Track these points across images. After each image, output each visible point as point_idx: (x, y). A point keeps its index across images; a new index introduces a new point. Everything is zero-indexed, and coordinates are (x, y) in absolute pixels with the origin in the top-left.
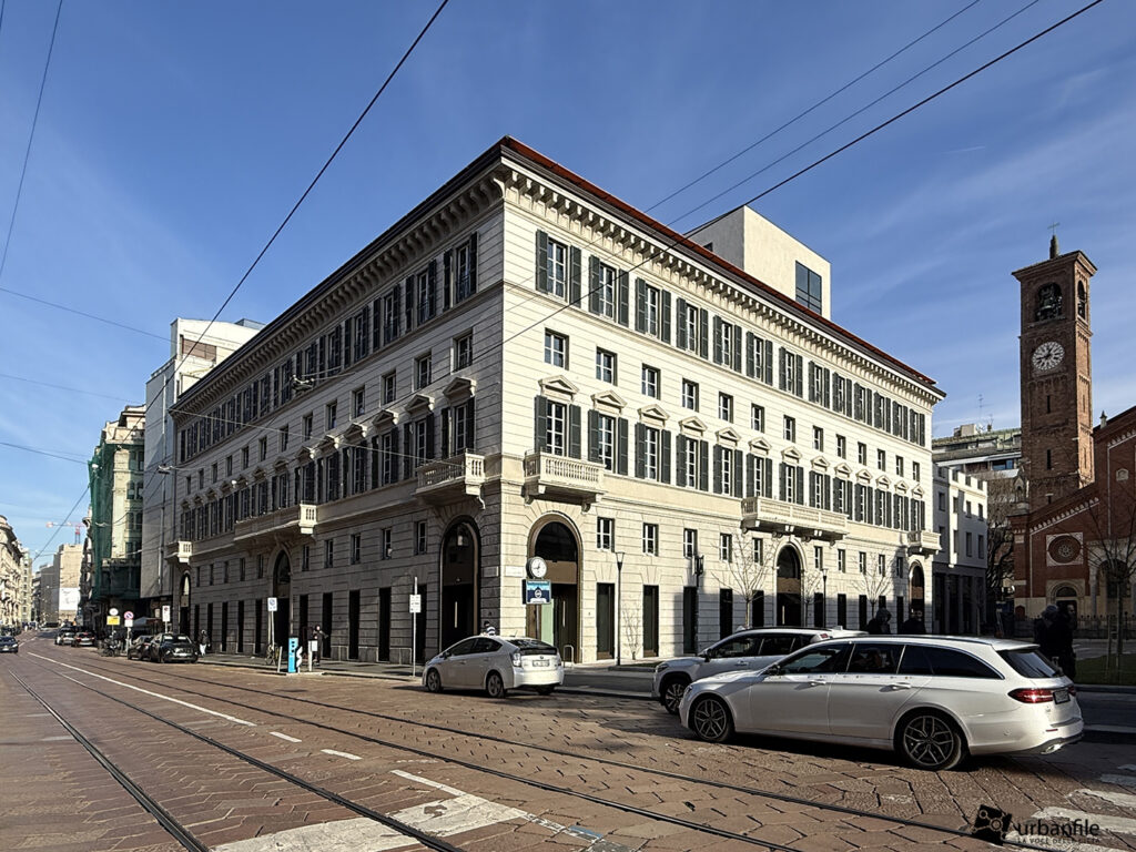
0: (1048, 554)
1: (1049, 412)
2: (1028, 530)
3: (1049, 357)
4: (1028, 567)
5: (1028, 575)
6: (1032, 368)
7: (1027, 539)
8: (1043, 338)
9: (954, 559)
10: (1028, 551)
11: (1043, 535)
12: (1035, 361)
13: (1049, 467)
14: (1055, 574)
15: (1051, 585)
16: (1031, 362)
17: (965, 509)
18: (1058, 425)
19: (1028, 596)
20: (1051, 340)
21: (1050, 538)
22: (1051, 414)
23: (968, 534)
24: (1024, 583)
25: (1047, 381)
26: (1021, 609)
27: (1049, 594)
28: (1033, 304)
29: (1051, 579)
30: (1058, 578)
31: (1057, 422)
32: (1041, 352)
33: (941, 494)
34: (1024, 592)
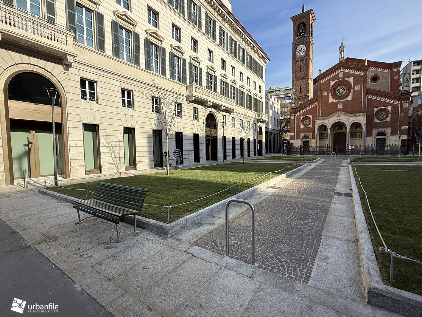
0: (301, 123)
1: (301, 72)
2: (295, 115)
3: (301, 50)
4: (295, 129)
5: (295, 131)
6: (296, 55)
7: (294, 118)
8: (300, 43)
9: (270, 127)
10: (295, 122)
11: (299, 116)
12: (297, 52)
13: (300, 93)
14: (303, 131)
15: (302, 135)
16: (296, 53)
17: (274, 110)
18: (303, 77)
19: (294, 139)
20: (302, 44)
21: (302, 117)
22: (301, 73)
23: (275, 118)
24: (293, 134)
25: (301, 60)
26: (292, 143)
27: (301, 138)
28: (297, 30)
29: (302, 133)
30: (304, 132)
31: (303, 75)
32: (299, 49)
33: (267, 103)
34: (293, 138)
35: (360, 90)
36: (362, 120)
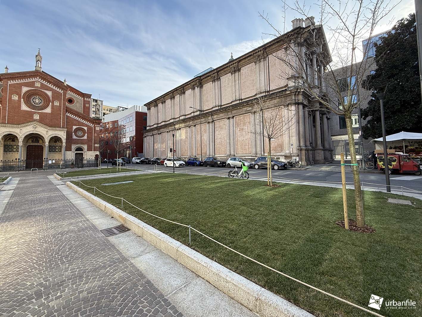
35: (59, 106)
36: (63, 135)
